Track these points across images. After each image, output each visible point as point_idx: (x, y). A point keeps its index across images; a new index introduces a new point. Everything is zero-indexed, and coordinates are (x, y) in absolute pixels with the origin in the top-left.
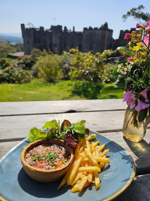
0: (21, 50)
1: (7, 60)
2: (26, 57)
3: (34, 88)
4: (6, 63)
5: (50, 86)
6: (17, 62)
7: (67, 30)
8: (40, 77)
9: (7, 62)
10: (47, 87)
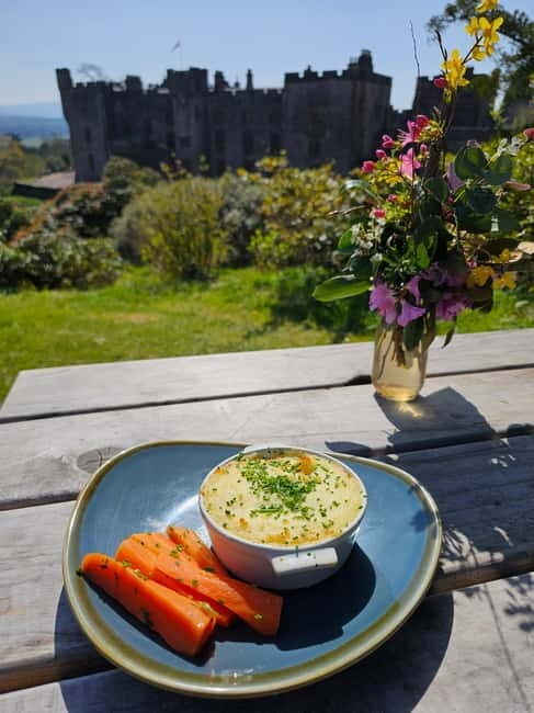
0: (63, 164)
1: (18, 205)
2: (86, 190)
3: (137, 302)
4: (12, 217)
5: (190, 292)
6: (54, 210)
7: (226, 84)
8: (149, 261)
9: (17, 210)
10: (180, 295)
